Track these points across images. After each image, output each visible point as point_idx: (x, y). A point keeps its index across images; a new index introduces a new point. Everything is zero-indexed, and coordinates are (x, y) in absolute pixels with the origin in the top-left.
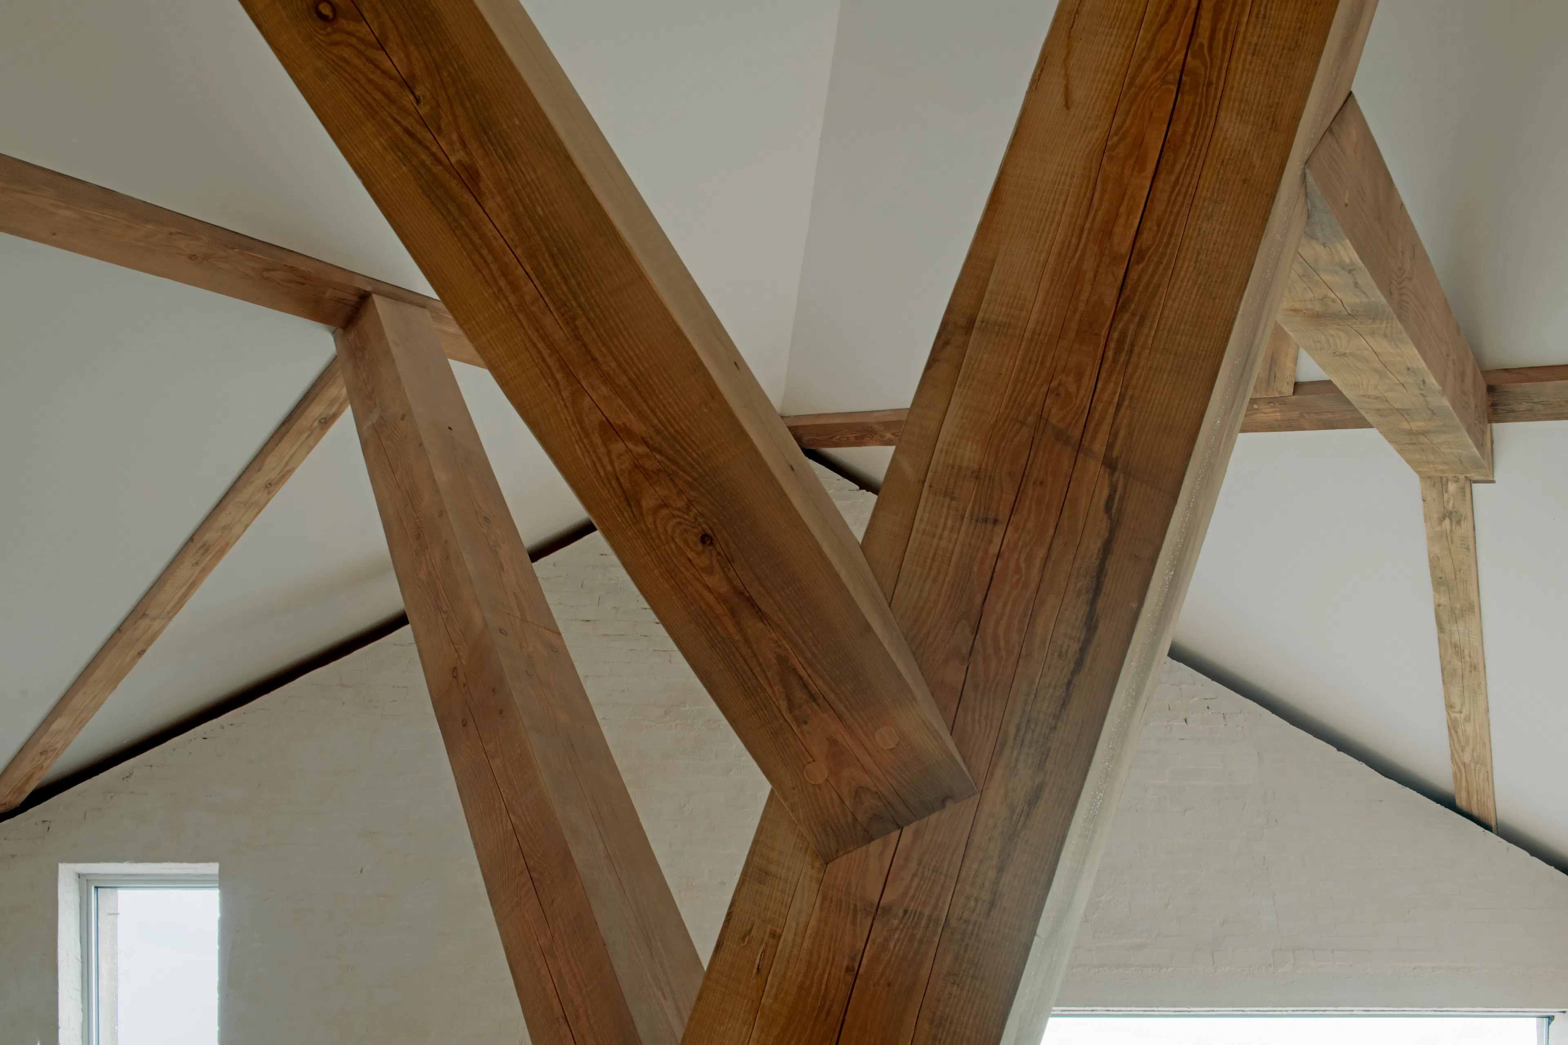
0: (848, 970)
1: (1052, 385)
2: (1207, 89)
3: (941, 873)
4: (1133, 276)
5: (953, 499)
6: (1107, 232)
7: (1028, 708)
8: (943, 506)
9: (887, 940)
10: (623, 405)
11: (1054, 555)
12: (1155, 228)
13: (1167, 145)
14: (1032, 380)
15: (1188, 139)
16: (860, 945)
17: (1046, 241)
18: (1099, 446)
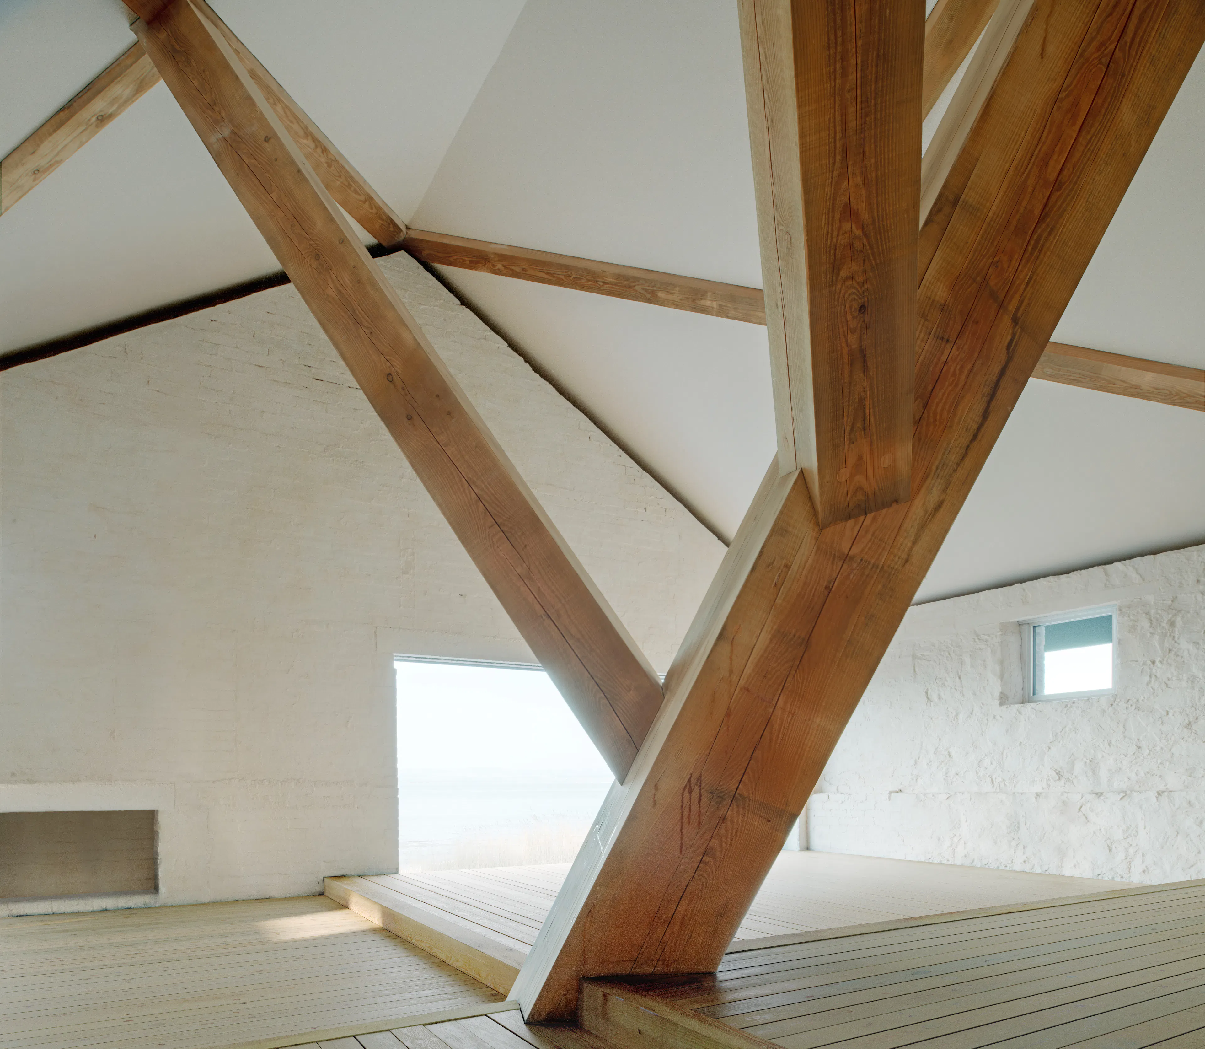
0: (826, 588)
1: (995, 259)
2: (1121, 78)
3: (884, 542)
4: (1053, 198)
5: (926, 320)
6: (1045, 162)
7: (945, 457)
8: (919, 324)
9: (849, 574)
10: (864, 195)
11: (975, 369)
12: (1071, 169)
13: (1091, 111)
14: (985, 253)
15: (1103, 111)
16: (834, 575)
17: (1010, 155)
18: (1012, 308)
